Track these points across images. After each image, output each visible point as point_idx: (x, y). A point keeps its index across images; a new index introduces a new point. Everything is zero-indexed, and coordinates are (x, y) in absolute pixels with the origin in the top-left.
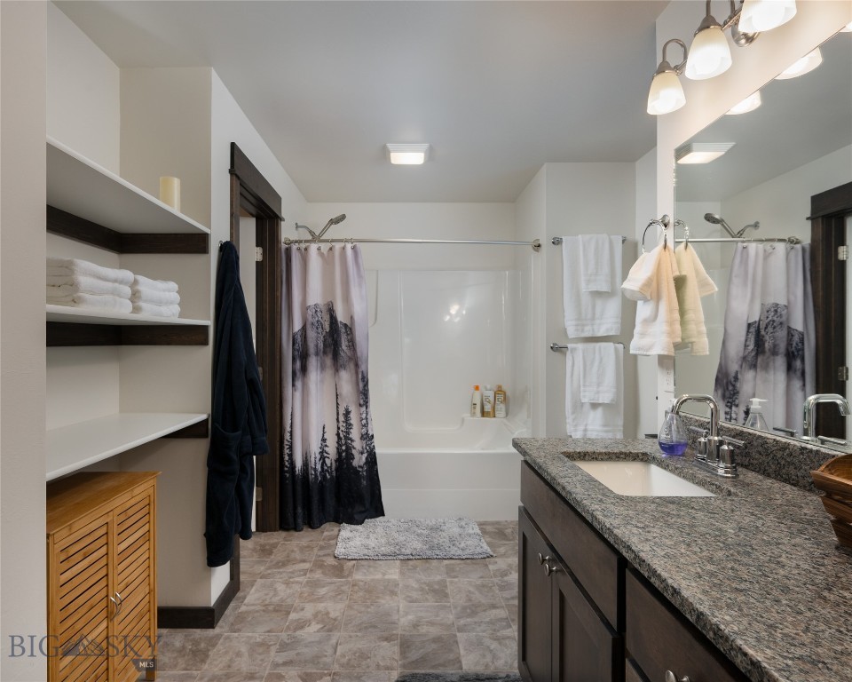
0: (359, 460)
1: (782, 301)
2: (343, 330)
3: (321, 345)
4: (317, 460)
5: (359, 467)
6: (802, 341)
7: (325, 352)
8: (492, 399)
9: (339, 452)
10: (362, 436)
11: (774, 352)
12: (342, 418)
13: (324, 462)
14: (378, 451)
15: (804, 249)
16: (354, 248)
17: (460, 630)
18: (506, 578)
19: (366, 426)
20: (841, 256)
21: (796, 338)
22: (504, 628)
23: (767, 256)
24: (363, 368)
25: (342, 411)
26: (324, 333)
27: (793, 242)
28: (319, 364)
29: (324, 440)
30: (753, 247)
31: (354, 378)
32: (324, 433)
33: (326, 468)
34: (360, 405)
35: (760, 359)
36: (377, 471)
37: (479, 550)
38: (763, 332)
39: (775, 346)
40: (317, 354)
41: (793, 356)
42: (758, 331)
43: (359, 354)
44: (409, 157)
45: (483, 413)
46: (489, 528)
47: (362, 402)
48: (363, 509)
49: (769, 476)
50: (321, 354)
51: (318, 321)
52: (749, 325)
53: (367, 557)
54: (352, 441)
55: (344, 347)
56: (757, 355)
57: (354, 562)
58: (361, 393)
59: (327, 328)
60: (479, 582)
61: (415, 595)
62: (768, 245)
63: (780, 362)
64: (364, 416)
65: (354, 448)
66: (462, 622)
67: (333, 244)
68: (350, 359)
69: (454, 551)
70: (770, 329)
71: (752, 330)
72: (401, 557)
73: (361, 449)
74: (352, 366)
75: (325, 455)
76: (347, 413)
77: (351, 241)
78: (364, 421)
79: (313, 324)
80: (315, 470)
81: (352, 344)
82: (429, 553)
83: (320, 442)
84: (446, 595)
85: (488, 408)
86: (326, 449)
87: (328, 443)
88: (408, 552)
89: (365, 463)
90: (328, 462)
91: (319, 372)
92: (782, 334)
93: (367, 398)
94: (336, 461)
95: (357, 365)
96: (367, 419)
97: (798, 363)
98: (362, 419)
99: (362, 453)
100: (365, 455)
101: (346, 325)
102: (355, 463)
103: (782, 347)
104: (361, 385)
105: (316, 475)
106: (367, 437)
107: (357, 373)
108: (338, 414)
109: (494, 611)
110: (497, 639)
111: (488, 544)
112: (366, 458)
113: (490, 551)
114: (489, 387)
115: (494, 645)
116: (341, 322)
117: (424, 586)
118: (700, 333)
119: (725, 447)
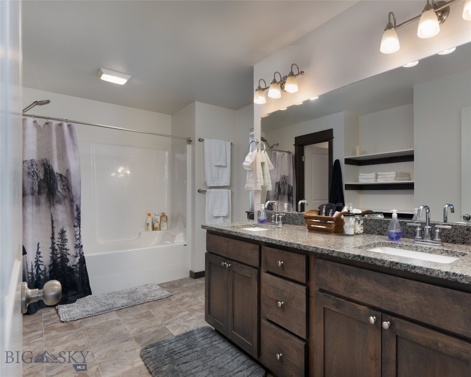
0: (73, 262)
1: (287, 175)
2: (59, 178)
3: (36, 188)
4: (34, 267)
5: (73, 266)
6: (292, 189)
7: (39, 193)
8: (159, 220)
9: (53, 259)
10: (76, 246)
11: (284, 194)
12: (57, 236)
13: (38, 268)
14: (85, 255)
15: (293, 157)
16: (69, 126)
17: (166, 325)
18: (182, 301)
19: (79, 239)
20: (303, 160)
21: (291, 189)
22: (189, 317)
23: (282, 157)
24: (77, 202)
25: (57, 231)
26: (39, 180)
27: (290, 153)
28: (34, 201)
29: (38, 253)
30: (278, 153)
31: (69, 209)
32: (38, 248)
33: (40, 272)
34: (75, 226)
35: (280, 196)
36: (86, 267)
37: (163, 295)
38: (280, 186)
39: (284, 191)
40: (33, 194)
41: (290, 195)
42: (279, 185)
43: (74, 194)
44: (114, 79)
45: (154, 229)
46: (164, 286)
47: (76, 224)
48: (77, 292)
49: (291, 224)
50: (36, 194)
51: (33, 172)
52: (277, 183)
53: (89, 316)
54: (67, 250)
55: (59, 189)
56: (279, 195)
57: (80, 320)
58: (76, 218)
59: (41, 176)
60: (169, 306)
61: (133, 321)
62: (282, 153)
63: (286, 197)
64: (78, 233)
65: (69, 254)
66: (166, 322)
67: (49, 121)
68: (65, 197)
69: (148, 299)
70: (283, 185)
71: (277, 185)
72: (114, 309)
73: (75, 254)
74: (67, 201)
75: (39, 263)
76: (63, 233)
77: (67, 121)
78: (78, 236)
79: (29, 173)
80: (32, 273)
81: (68, 187)
82: (134, 303)
83: (35, 254)
84: (153, 316)
85: (156, 225)
86: (41, 259)
87: (41, 255)
88: (120, 305)
89: (79, 263)
90: (42, 267)
91: (34, 207)
92: (287, 187)
93: (80, 222)
94: (50, 266)
95: (72, 201)
96: (80, 235)
97: (291, 197)
98: (76, 235)
99: (76, 257)
100: (79, 258)
101: (61, 175)
102: (69, 264)
103: (286, 192)
104: (76, 213)
105: (33, 277)
106: (79, 247)
107: (72, 206)
108: (53, 234)
109: (182, 314)
110: (188, 321)
111: (168, 291)
112: (79, 260)
113: (170, 294)
114: (157, 214)
115: (186, 324)
116: (57, 173)
117: (137, 316)
118: (269, 182)
119: (280, 217)
